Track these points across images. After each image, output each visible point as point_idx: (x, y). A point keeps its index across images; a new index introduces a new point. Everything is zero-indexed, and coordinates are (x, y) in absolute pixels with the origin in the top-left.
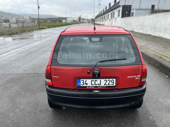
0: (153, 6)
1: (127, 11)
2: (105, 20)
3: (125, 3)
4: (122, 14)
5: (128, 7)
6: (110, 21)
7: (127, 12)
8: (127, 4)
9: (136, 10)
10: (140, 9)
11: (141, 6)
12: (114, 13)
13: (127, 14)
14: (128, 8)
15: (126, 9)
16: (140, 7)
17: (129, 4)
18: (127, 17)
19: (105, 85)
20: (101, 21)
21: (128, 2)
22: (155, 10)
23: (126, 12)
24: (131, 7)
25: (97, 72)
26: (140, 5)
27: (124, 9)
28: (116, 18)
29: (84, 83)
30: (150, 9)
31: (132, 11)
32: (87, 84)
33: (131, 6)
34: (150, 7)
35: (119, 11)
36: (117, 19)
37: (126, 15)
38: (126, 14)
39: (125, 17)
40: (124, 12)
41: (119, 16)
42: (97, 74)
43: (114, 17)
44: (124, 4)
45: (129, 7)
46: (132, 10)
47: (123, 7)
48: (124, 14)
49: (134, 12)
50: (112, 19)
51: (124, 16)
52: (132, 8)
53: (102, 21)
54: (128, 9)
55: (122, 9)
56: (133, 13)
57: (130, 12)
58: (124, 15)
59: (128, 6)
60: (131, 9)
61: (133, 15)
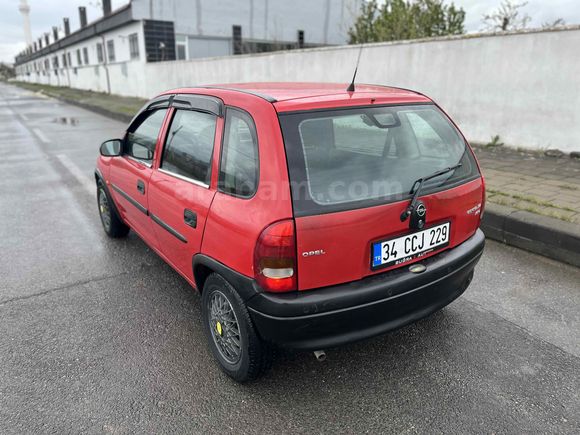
0: (237, 30)
1: (162, 40)
2: (71, 71)
3: (151, 12)
4: (148, 50)
5: (162, 28)
6: (97, 72)
7: (162, 45)
8: (157, 17)
9: (191, 37)
10: (200, 37)
11: (203, 27)
12: (111, 45)
13: (164, 49)
14: (165, 32)
15: (159, 34)
16: (200, 30)
17: (165, 18)
18: (165, 60)
19: (431, 244)
20: (53, 73)
21: (161, 12)
22: (243, 41)
23: (159, 45)
24: (172, 29)
25: (422, 210)
26: (199, 23)
27: (152, 33)
28: (124, 64)
29: (390, 252)
30: (228, 39)
31: (178, 43)
32: (395, 253)
33: (171, 23)
34: (230, 33)
35: (133, 39)
36: (129, 65)
37: (163, 55)
38: (160, 50)
39: (160, 60)
40: (153, 45)
41: (135, 54)
42: (421, 218)
43: (112, 57)
44: (148, 17)
45: (165, 26)
46: (177, 37)
47: (145, 27)
48: (154, 50)
49: (186, 43)
50: (105, 65)
51: (153, 56)
52: (177, 31)
53: (56, 73)
54: (162, 34)
55: (146, 33)
56: (182, 49)
57: (173, 45)
58: (156, 53)
59: (161, 22)
60: (173, 35)
61: (183, 57)
